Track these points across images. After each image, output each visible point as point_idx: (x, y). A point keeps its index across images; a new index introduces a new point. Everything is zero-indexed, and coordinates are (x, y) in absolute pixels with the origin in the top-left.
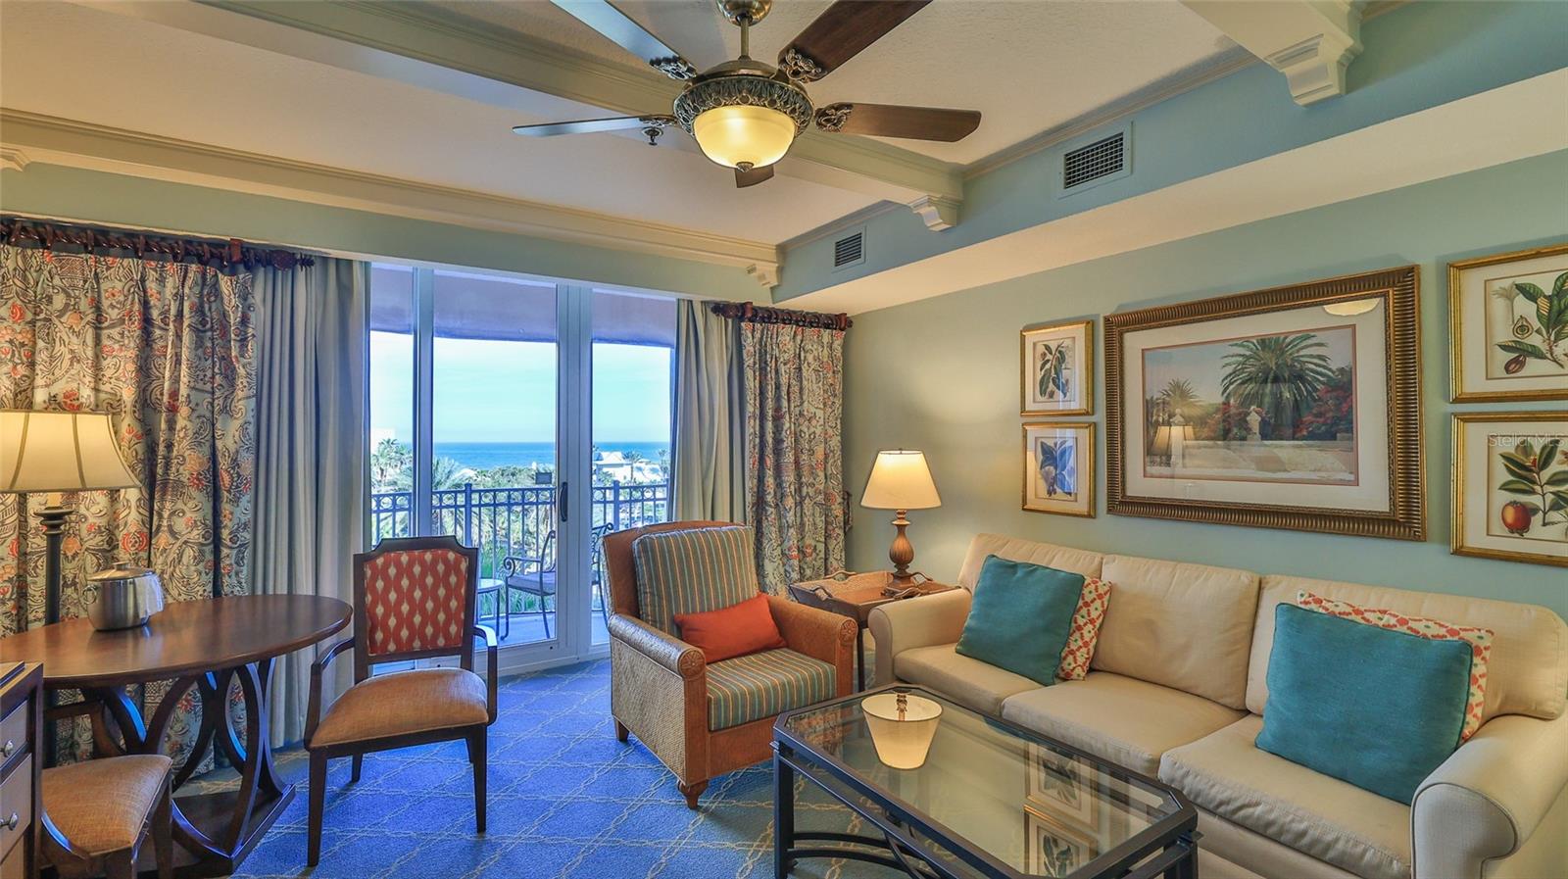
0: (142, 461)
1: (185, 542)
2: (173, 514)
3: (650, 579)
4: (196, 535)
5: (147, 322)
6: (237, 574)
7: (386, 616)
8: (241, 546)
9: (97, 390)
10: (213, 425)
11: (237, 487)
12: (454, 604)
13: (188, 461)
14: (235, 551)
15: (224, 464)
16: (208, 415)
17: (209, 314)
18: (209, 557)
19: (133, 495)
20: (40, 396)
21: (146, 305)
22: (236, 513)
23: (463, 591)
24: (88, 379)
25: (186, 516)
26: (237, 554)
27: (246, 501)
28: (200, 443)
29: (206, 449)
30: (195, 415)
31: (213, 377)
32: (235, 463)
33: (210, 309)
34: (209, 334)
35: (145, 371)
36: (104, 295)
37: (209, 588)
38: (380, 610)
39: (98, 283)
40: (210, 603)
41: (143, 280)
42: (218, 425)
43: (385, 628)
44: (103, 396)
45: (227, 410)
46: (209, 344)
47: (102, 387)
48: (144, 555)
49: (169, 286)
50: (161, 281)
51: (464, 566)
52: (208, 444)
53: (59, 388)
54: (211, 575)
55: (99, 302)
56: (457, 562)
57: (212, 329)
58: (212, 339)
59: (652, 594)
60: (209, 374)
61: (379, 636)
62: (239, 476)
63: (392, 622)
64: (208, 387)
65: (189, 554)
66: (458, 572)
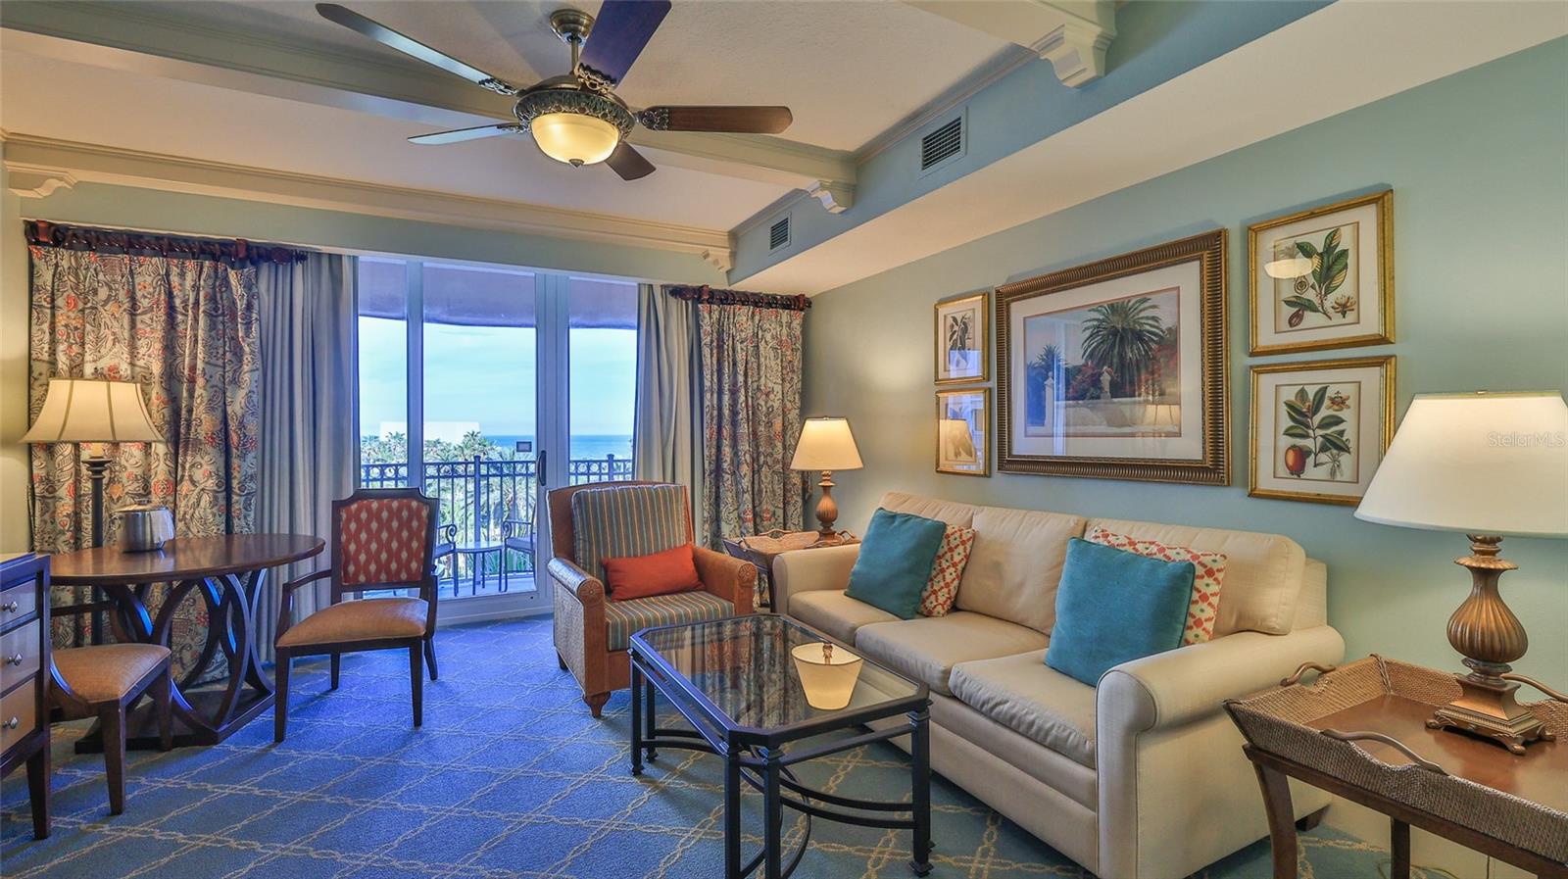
0: (168, 423)
1: (203, 490)
2: (192, 466)
3: (583, 527)
4: (211, 484)
5: (171, 309)
6: (245, 517)
7: (358, 552)
8: (248, 494)
9: (132, 364)
10: (224, 393)
11: (244, 445)
12: (415, 544)
13: (204, 422)
14: (243, 498)
15: (233, 426)
16: (220, 385)
17: (220, 302)
18: (223, 502)
19: (160, 449)
20: (88, 369)
21: (170, 295)
22: (244, 466)
23: (423, 534)
24: (126, 355)
25: (203, 469)
26: (245, 501)
27: (250, 457)
28: (213, 409)
29: (219, 413)
30: (209, 384)
31: (224, 354)
32: (242, 425)
33: (221, 298)
34: (221, 318)
35: (170, 348)
36: (138, 287)
37: (223, 527)
38: (352, 547)
39: (133, 278)
40: (223, 539)
41: (168, 274)
42: (228, 394)
43: (357, 563)
44: (138, 369)
45: (236, 382)
46: (221, 327)
47: (138, 363)
48: (171, 499)
49: (188, 279)
50: (182, 275)
51: (424, 513)
52: (220, 409)
53: (104, 364)
54: (224, 517)
55: (134, 293)
56: (419, 510)
57: (223, 314)
58: (223, 323)
59: (584, 541)
60: (221, 351)
61: (351, 568)
62: (245, 436)
64: (220, 362)
65: (206, 499)
66: (419, 518)
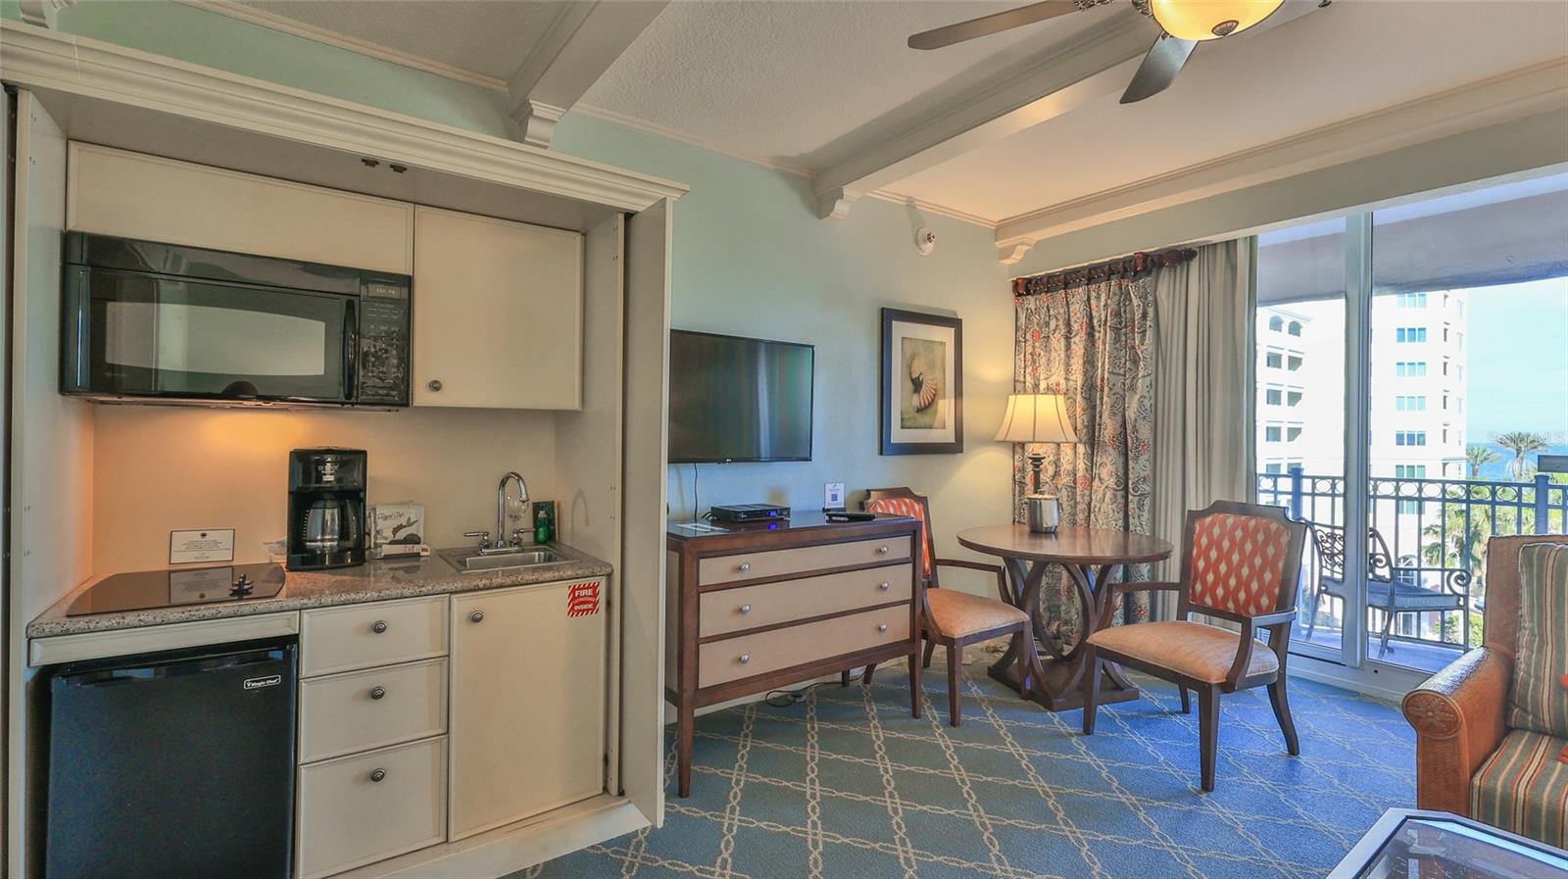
0: (1087, 427)
1: (1107, 487)
2: (1100, 465)
4: (1111, 482)
5: (1091, 326)
6: (1139, 517)
8: (1141, 495)
9: (1066, 379)
10: (1124, 399)
11: (1136, 448)
13: (1109, 428)
14: (1137, 498)
15: (1129, 428)
16: (1121, 392)
17: (1123, 315)
18: (1121, 500)
19: (1081, 448)
20: (1043, 385)
21: (1091, 318)
22: (1139, 467)
23: (1281, 565)
24: (1063, 372)
25: (1108, 467)
26: (1138, 501)
27: (1143, 459)
28: (1115, 414)
29: (1119, 418)
30: (1113, 392)
31: (1125, 364)
32: (1135, 430)
33: (1125, 311)
34: (1124, 330)
35: (1090, 362)
36: (1072, 314)
37: (1120, 523)
39: (1068, 308)
40: (1121, 535)
41: (1089, 299)
42: (1127, 400)
43: (1204, 583)
44: (1071, 383)
45: (1133, 388)
46: (1123, 338)
47: (1071, 378)
48: (1087, 492)
49: (1103, 299)
50: (1098, 297)
52: (1120, 414)
53: (1052, 380)
54: (1121, 515)
55: (1069, 320)
56: (1278, 534)
57: (1126, 327)
58: (1126, 334)
60: (1123, 361)
61: (1198, 587)
62: (1137, 439)
63: (1210, 578)
64: (1122, 371)
65: (1109, 495)
66: (1277, 545)
